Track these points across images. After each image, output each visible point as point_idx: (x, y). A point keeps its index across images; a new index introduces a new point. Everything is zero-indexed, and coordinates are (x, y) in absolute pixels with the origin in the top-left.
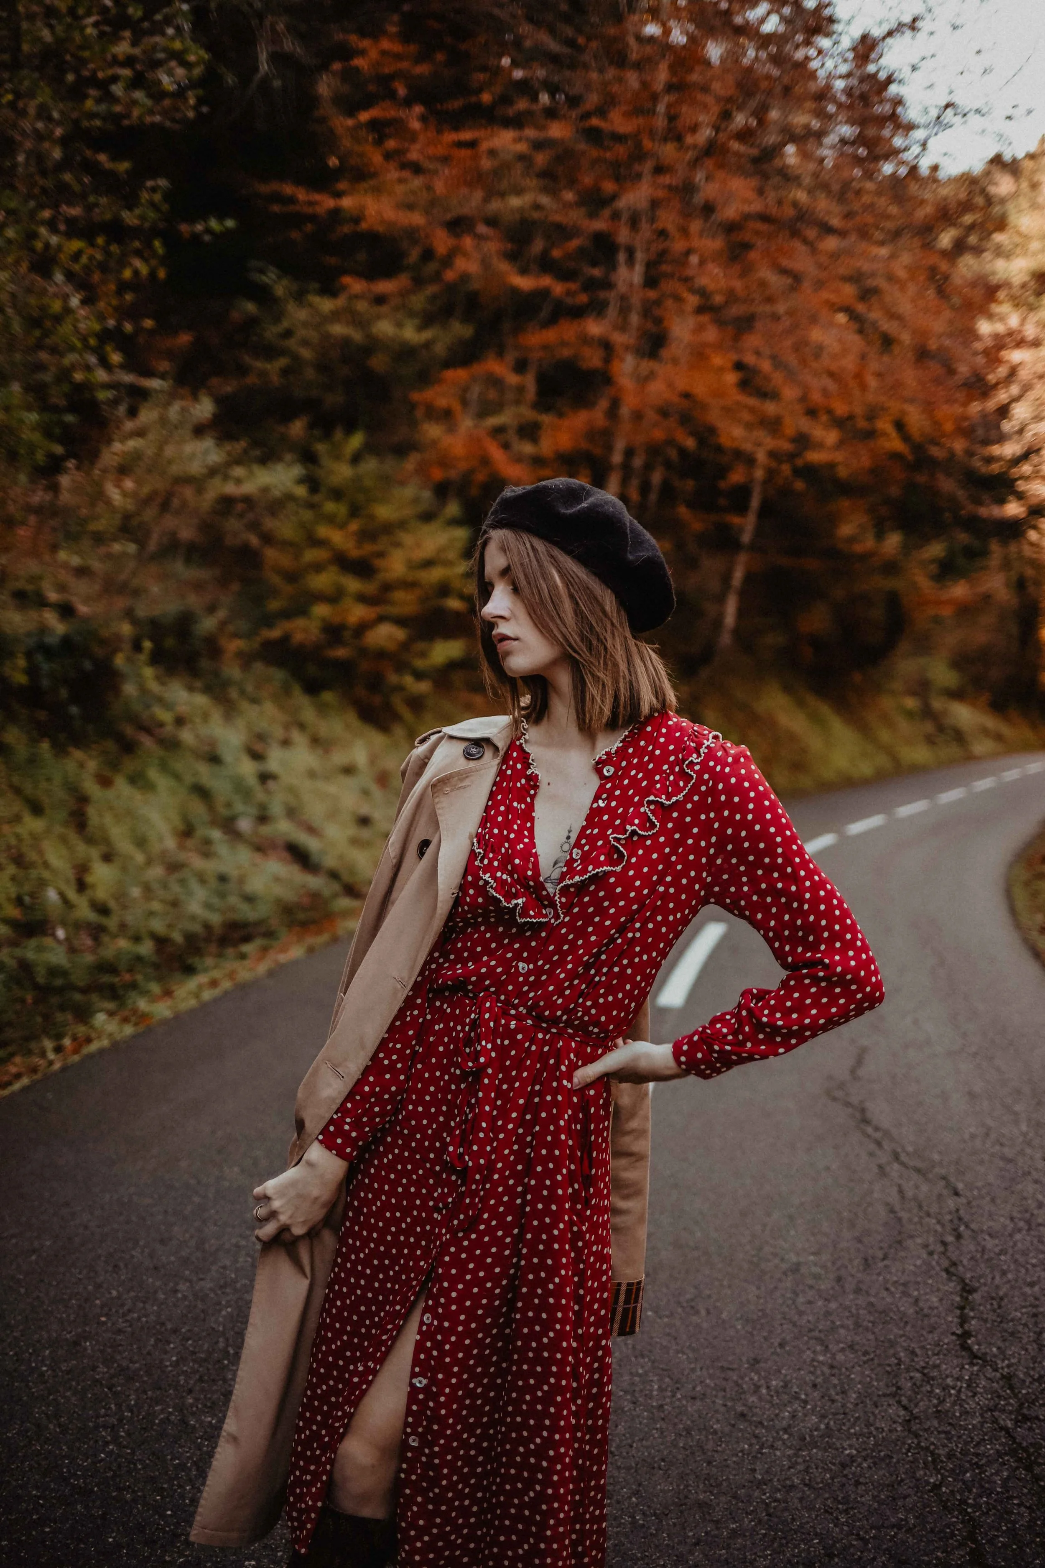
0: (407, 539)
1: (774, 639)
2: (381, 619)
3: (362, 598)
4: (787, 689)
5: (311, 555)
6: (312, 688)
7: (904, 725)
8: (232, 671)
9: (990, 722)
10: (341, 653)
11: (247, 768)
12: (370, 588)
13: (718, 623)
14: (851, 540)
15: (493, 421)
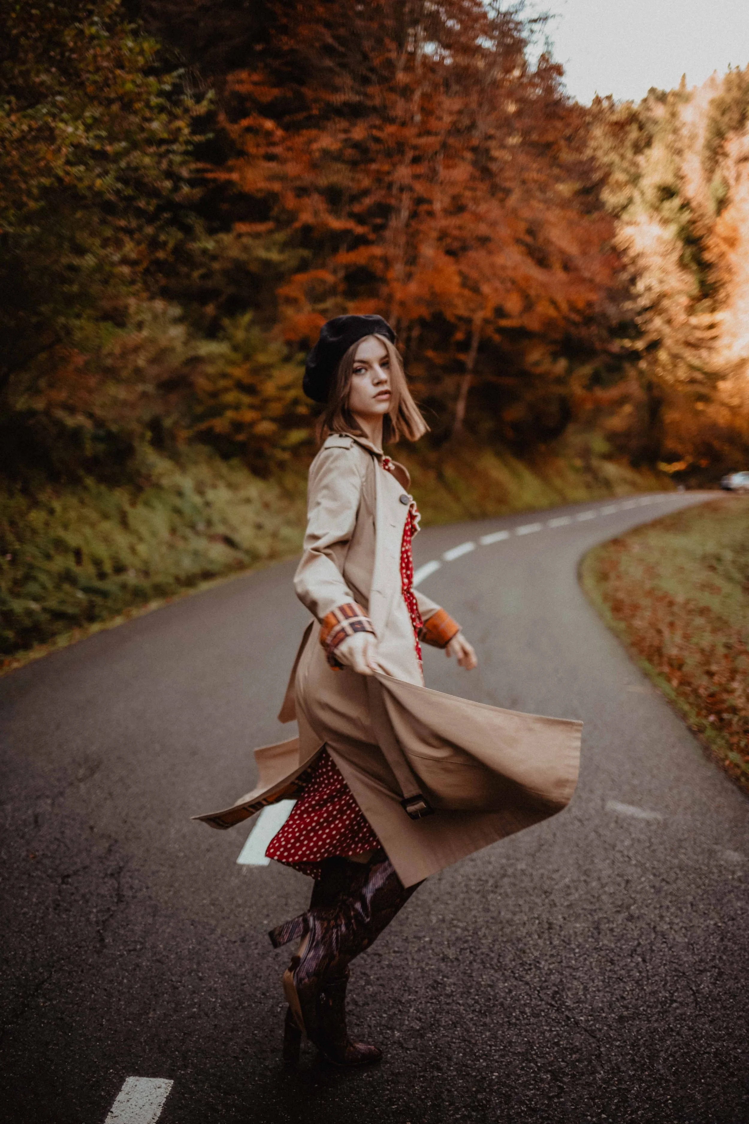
0: (276, 373)
1: (487, 425)
2: (264, 419)
3: (252, 407)
4: (498, 454)
5: (222, 383)
6: (226, 457)
7: (572, 477)
8: (182, 447)
9: (628, 474)
10: (241, 437)
11: (197, 500)
12: (256, 401)
13: (453, 415)
14: (537, 364)
15: (322, 306)
